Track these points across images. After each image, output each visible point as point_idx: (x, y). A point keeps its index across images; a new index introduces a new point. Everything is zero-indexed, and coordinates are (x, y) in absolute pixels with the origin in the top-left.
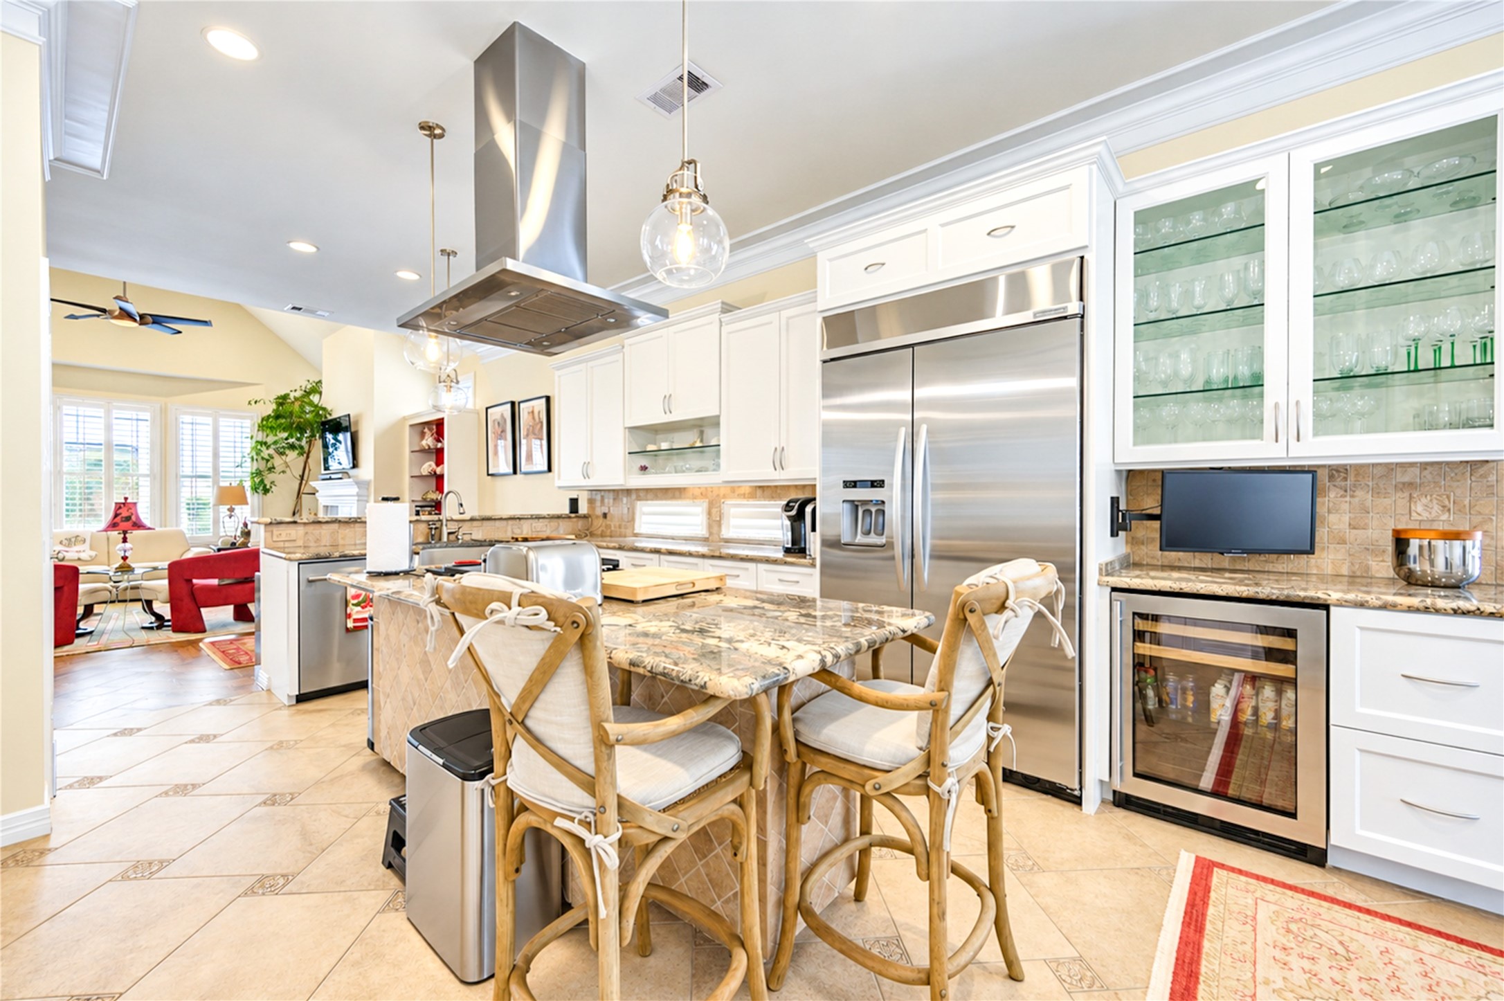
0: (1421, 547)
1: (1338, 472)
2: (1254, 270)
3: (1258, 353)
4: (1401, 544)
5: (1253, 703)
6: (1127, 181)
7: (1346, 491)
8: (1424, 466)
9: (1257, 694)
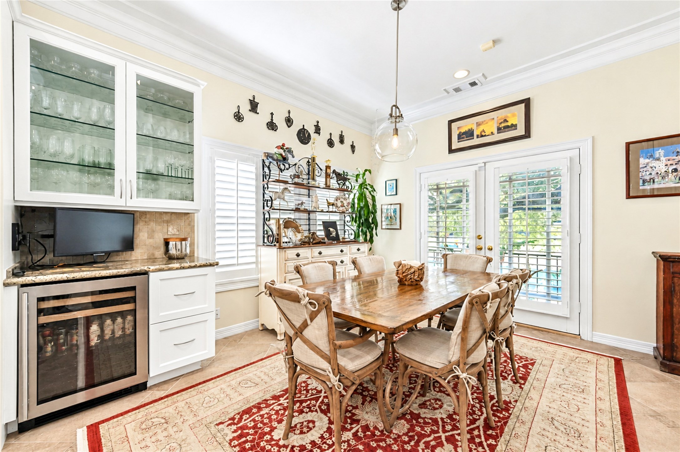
0: (173, 245)
1: (144, 214)
2: (108, 111)
3: (111, 153)
4: (167, 243)
5: (111, 327)
6: (23, 14)
7: (146, 222)
8: (172, 213)
9: (114, 323)
